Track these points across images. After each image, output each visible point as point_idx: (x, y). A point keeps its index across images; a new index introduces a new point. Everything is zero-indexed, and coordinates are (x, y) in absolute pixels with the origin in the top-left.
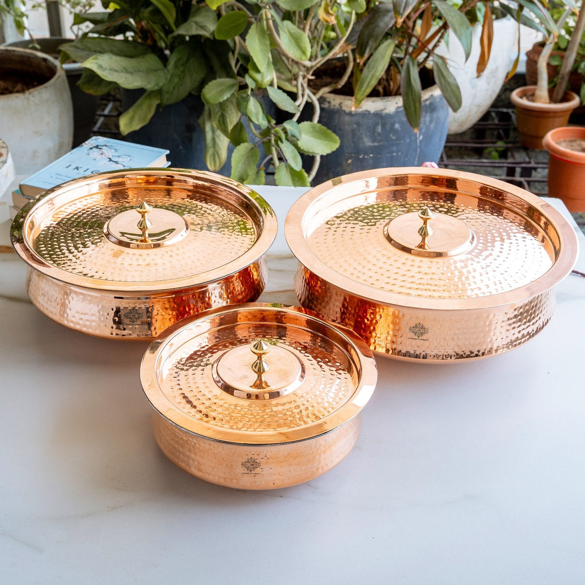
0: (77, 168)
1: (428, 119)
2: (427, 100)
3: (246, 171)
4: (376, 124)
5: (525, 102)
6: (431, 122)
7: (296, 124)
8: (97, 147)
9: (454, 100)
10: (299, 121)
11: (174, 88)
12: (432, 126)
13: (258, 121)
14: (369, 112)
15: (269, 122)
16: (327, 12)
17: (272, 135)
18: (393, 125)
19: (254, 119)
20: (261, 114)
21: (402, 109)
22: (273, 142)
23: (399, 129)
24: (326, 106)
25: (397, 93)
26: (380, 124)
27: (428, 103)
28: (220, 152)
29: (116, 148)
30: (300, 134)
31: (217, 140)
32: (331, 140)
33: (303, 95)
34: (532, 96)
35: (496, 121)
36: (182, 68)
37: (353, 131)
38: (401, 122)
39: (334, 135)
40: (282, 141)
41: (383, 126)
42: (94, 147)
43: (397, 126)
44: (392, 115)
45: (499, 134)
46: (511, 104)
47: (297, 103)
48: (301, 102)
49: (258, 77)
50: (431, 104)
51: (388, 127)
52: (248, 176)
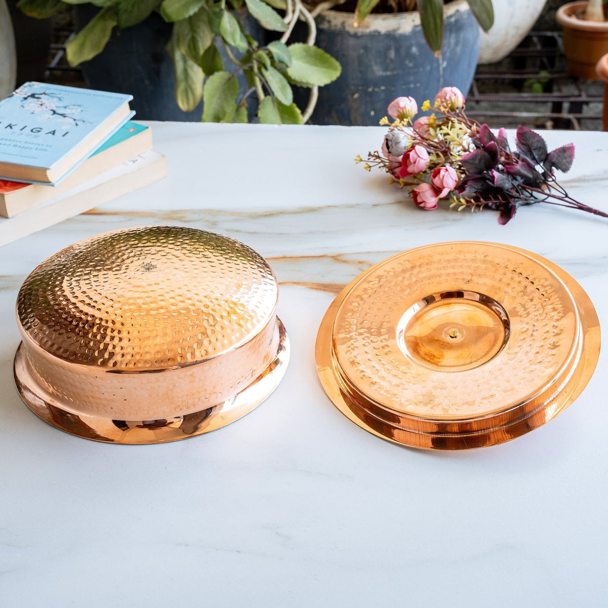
1: (453, 40)
2: (451, 16)
3: (222, 107)
4: (388, 48)
5: (574, 21)
6: (457, 44)
7: (285, 46)
9: (484, 16)
10: (288, 43)
11: (133, 6)
12: (459, 49)
13: (234, 41)
14: (379, 33)
15: (250, 44)
17: (255, 62)
18: (409, 48)
19: (229, 40)
20: (238, 33)
21: (420, 28)
22: (256, 70)
23: (417, 53)
24: (325, 26)
25: (414, 9)
26: (393, 48)
27: (453, 20)
28: (194, 86)
30: (290, 60)
31: (190, 71)
32: (330, 67)
33: (294, 11)
34: (582, 14)
35: (539, 47)
37: (359, 58)
38: (419, 45)
39: (333, 60)
40: (266, 69)
41: (397, 50)
43: (414, 50)
44: (409, 36)
45: (542, 63)
46: (558, 26)
47: (287, 20)
48: (291, 19)
50: (457, 21)
51: (403, 52)
52: (224, 113)
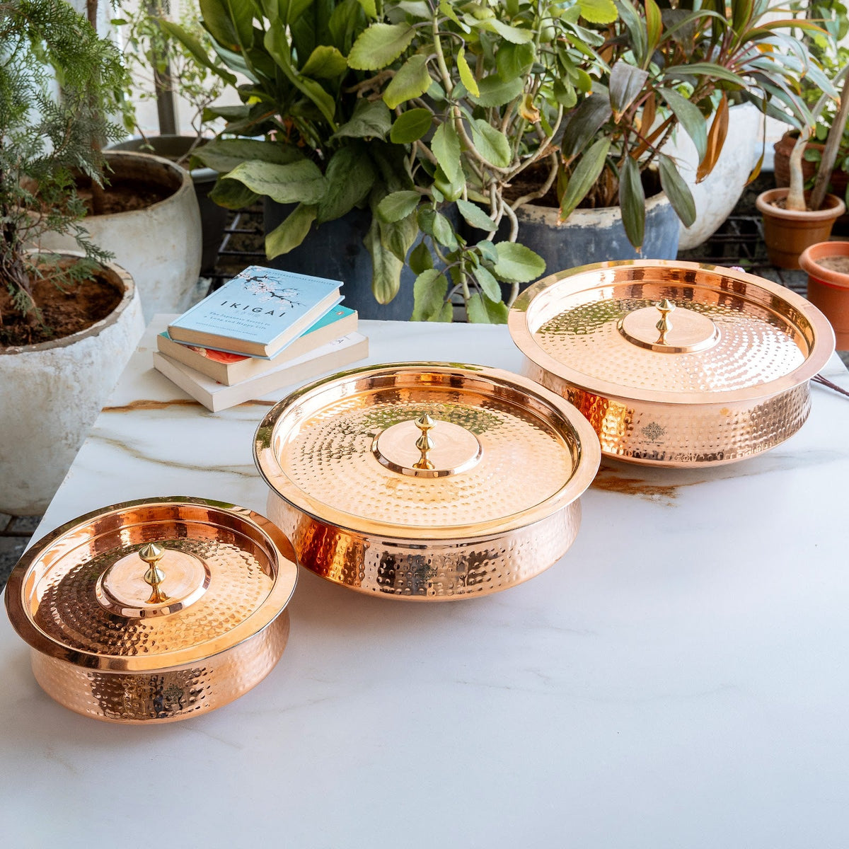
0: (235, 305)
1: (653, 235)
2: (652, 211)
3: (431, 304)
4: (589, 243)
5: (774, 209)
6: (657, 238)
7: (492, 244)
8: (255, 279)
9: (686, 212)
10: (495, 241)
11: (334, 200)
12: (659, 243)
13: (447, 242)
14: (580, 227)
15: (459, 242)
16: (530, 108)
17: (463, 259)
18: (610, 242)
19: (442, 240)
20: (450, 235)
21: (621, 222)
22: (463, 267)
23: (618, 248)
24: (525, 219)
25: (613, 203)
26: (593, 242)
27: (653, 214)
28: (391, 280)
29: (278, 280)
30: (497, 257)
31: (387, 263)
32: (536, 263)
33: (498, 209)
34: (783, 202)
35: (738, 233)
36: (344, 176)
37: (559, 251)
38: (619, 240)
39: (539, 258)
40: (476, 267)
41: (598, 245)
42: (251, 279)
43: (615, 244)
44: (609, 230)
45: (741, 249)
46: (755, 211)
47: (492, 218)
48: (497, 216)
49: (446, 188)
50: (657, 216)
51: (603, 245)
52: (433, 310)
